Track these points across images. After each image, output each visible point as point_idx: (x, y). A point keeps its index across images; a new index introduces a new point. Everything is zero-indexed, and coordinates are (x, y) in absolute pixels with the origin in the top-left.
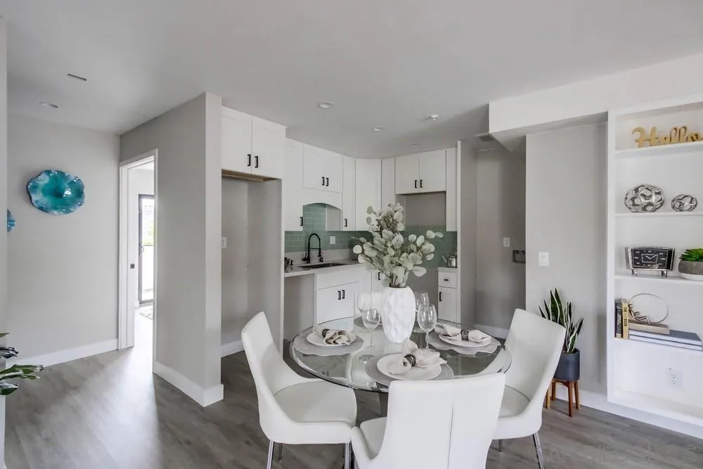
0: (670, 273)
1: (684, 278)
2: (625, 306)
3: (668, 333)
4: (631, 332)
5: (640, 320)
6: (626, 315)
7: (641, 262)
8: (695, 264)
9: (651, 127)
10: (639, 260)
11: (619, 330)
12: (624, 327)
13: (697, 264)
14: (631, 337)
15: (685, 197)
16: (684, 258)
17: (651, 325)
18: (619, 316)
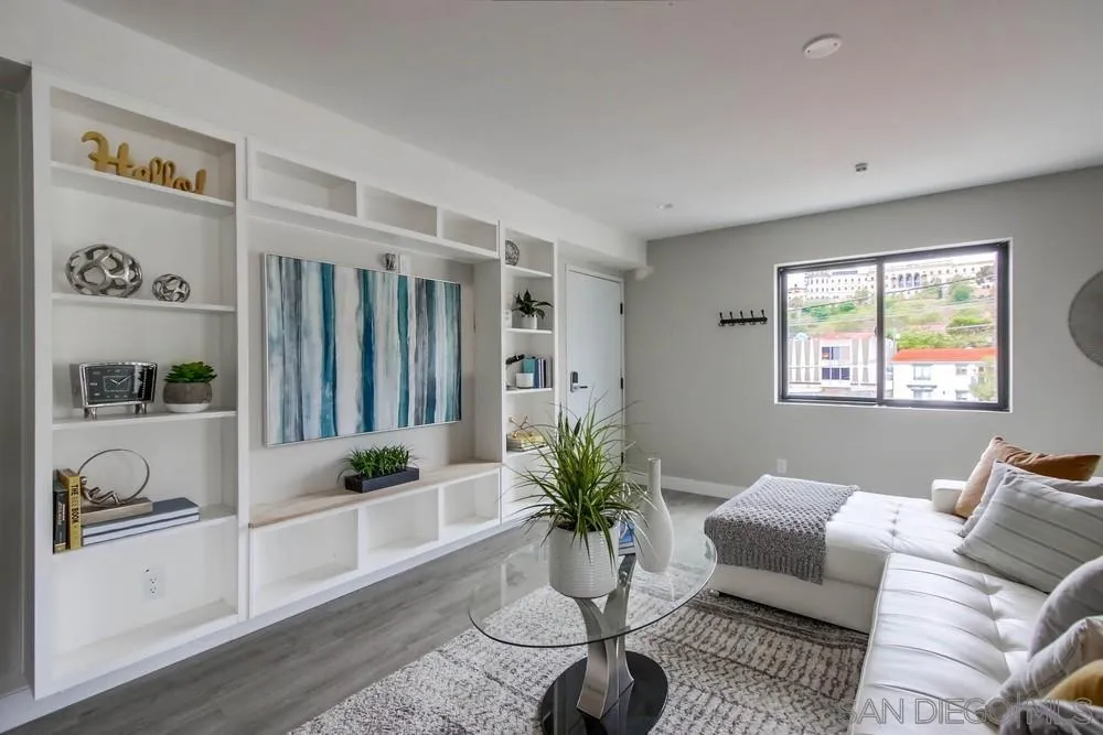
0: (149, 407)
1: (173, 413)
2: (73, 482)
3: (151, 509)
4: (87, 531)
5: (100, 502)
6: (76, 502)
7: (101, 390)
8: (188, 386)
9: (120, 143)
10: (99, 388)
11: (61, 535)
12: (72, 525)
13: (192, 388)
14: (86, 541)
15: (173, 278)
16: (171, 379)
17: (122, 505)
18: (61, 506)
